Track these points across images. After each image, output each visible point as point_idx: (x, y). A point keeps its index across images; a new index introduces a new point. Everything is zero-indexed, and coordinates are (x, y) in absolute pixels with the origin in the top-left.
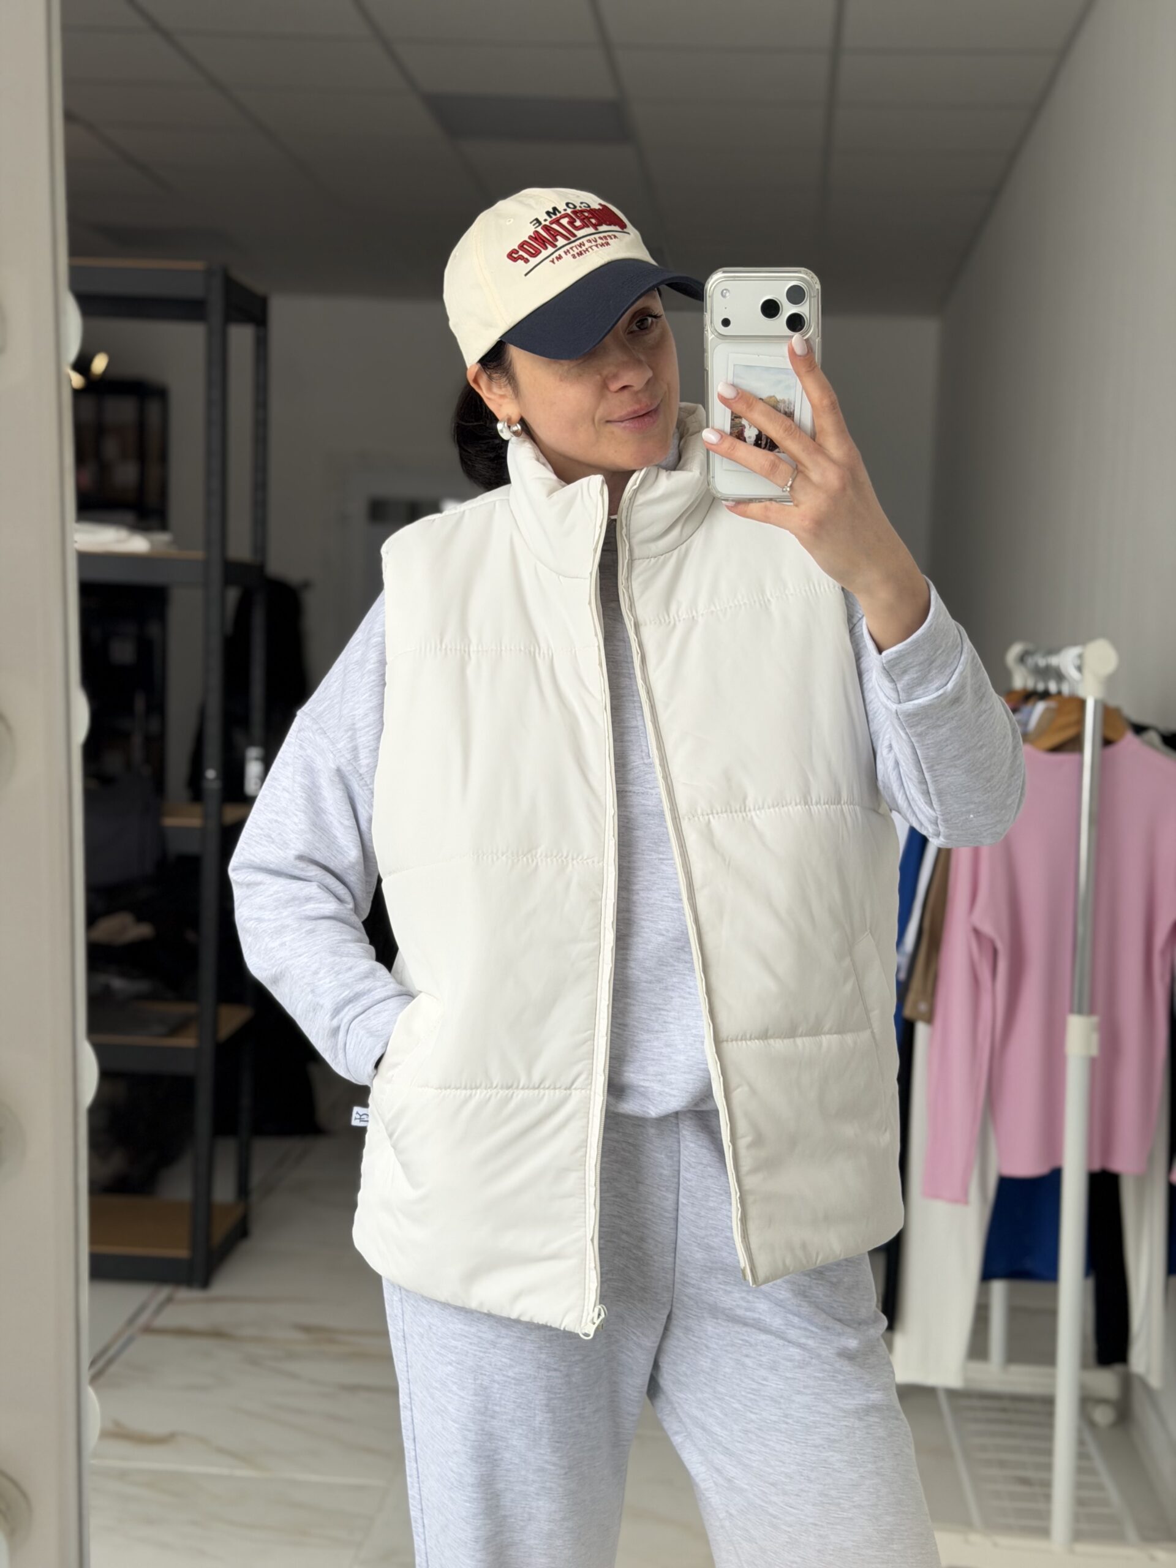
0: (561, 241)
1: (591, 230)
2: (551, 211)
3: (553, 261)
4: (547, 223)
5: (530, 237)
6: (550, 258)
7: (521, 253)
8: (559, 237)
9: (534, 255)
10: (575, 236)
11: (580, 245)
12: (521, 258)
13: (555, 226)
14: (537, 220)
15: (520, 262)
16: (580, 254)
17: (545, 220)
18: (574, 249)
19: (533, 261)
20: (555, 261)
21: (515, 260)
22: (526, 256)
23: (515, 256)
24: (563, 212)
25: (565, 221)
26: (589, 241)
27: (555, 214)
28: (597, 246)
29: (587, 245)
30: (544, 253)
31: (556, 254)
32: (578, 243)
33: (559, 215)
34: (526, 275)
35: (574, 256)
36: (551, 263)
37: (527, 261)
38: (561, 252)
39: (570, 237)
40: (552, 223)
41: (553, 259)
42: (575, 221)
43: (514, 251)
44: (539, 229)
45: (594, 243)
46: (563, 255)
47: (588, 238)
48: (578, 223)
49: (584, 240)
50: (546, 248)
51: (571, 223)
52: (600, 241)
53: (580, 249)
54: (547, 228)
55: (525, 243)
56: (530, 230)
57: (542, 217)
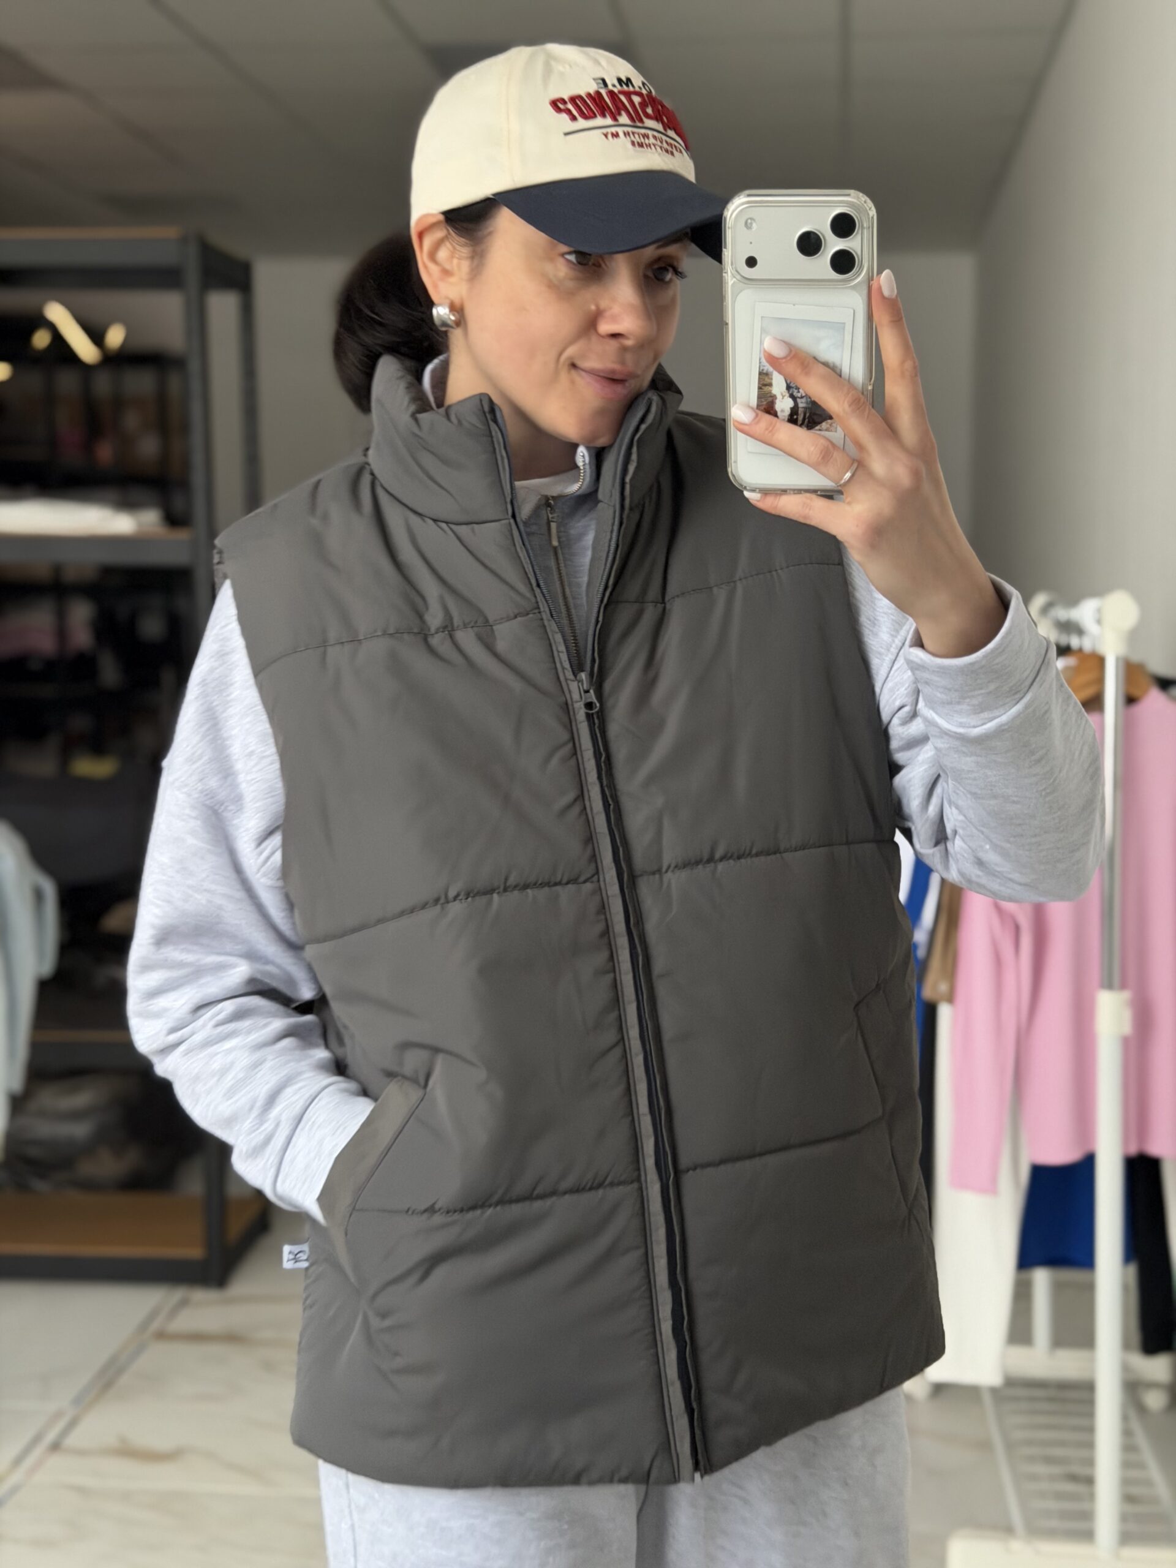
0: (624, 119)
1: (659, 127)
2: (624, 79)
3: (606, 135)
4: (616, 90)
5: (589, 95)
6: (605, 131)
7: (570, 106)
8: (623, 113)
9: (585, 117)
10: (641, 121)
11: (646, 136)
12: (569, 112)
13: (623, 98)
14: (604, 81)
15: (565, 117)
16: (641, 145)
17: (614, 86)
18: (636, 136)
19: (582, 123)
20: (610, 136)
21: (559, 110)
22: (575, 112)
23: (561, 106)
24: (637, 89)
25: (636, 99)
26: (655, 137)
27: (627, 85)
28: (661, 148)
29: (652, 140)
30: (599, 121)
31: (614, 130)
32: (643, 131)
33: (631, 89)
34: (567, 134)
35: (633, 143)
36: (604, 137)
37: (574, 118)
38: (620, 130)
39: (636, 119)
40: (621, 92)
41: (607, 133)
42: (647, 106)
43: (563, 101)
44: (603, 92)
45: (659, 143)
46: (621, 134)
47: (656, 134)
48: (649, 110)
49: (650, 133)
50: (604, 116)
51: (643, 105)
52: (665, 145)
53: (643, 140)
54: (611, 94)
55: (580, 97)
56: (592, 87)
57: (611, 81)
